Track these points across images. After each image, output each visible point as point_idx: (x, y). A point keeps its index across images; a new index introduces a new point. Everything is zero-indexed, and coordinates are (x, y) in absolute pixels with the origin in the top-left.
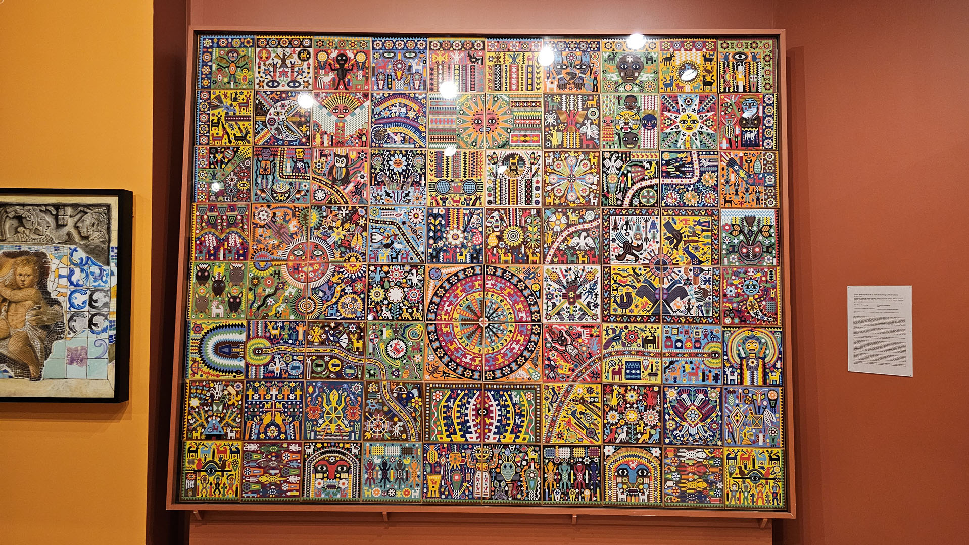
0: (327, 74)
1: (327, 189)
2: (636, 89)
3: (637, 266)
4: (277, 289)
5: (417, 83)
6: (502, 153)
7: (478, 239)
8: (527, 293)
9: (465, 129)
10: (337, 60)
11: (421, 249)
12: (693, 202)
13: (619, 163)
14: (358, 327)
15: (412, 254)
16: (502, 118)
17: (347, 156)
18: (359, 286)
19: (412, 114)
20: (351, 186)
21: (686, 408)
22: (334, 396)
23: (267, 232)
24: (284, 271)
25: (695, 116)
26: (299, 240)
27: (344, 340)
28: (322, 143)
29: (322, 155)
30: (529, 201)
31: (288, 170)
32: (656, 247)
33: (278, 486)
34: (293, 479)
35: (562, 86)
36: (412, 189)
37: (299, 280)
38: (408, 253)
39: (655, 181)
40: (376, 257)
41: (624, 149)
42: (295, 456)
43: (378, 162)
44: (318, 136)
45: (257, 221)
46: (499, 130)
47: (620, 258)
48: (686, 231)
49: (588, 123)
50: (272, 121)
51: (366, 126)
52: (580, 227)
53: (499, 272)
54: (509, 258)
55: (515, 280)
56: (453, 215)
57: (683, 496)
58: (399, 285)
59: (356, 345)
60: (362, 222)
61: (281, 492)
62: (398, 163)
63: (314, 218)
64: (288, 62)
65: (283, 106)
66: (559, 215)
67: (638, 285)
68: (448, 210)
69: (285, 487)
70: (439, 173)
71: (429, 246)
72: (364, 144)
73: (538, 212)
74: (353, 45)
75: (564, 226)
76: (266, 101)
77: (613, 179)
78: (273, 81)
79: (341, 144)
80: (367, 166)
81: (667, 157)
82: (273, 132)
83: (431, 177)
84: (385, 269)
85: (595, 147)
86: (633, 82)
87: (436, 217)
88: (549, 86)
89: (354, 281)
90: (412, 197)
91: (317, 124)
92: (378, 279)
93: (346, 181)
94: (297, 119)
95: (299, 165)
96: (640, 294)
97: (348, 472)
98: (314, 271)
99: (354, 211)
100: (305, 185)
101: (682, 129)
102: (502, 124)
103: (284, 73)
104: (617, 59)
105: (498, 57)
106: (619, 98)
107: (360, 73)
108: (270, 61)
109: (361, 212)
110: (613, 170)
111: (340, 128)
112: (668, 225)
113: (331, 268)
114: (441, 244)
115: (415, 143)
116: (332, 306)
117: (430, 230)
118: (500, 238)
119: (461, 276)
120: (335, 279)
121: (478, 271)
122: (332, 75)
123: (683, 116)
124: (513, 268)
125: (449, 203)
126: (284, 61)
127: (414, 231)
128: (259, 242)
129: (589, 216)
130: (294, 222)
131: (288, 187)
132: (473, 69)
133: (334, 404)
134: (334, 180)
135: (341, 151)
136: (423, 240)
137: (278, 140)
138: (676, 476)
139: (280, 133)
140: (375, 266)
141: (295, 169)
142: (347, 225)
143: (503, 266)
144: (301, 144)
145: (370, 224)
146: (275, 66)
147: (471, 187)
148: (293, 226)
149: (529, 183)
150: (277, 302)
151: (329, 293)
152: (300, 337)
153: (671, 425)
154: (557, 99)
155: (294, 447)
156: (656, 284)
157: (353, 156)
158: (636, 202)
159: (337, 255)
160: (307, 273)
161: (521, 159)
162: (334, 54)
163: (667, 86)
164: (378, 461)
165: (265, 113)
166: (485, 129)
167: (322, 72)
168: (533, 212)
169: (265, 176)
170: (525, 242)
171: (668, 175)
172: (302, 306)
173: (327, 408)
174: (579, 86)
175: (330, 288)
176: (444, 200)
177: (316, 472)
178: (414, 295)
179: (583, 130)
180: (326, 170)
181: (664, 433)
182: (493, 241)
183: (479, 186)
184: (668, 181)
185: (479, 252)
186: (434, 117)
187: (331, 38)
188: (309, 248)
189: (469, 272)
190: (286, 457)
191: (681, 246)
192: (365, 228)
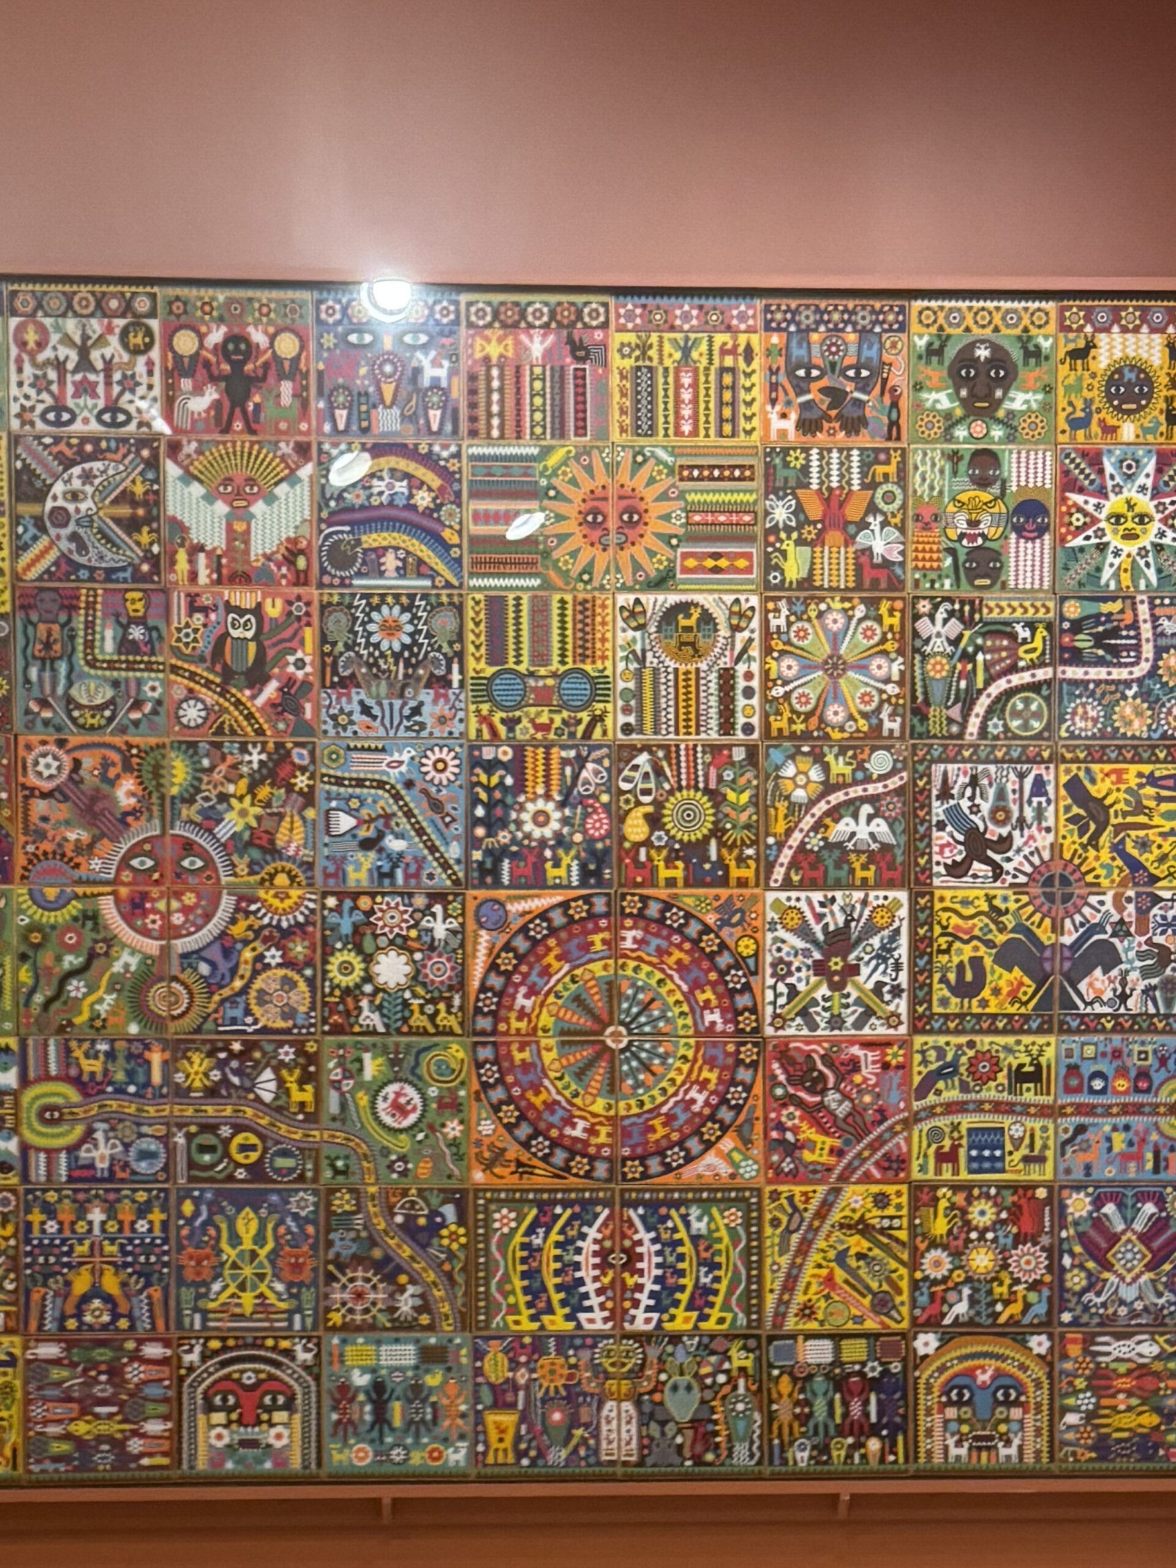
0: (198, 390)
1: (210, 697)
2: (997, 433)
3: (999, 890)
4: (92, 956)
5: (435, 415)
6: (656, 601)
7: (599, 825)
8: (724, 960)
9: (562, 538)
10: (221, 349)
11: (454, 851)
12: (1138, 727)
13: (954, 627)
14: (300, 1052)
15: (433, 866)
16: (656, 510)
17: (258, 611)
18: (299, 949)
19: (423, 499)
20: (271, 690)
21: (1114, 1239)
22: (247, 1224)
23: (60, 811)
24: (108, 908)
25: (1144, 502)
26: (145, 830)
27: (266, 1086)
28: (193, 576)
29: (193, 609)
30: (727, 725)
31: (108, 645)
32: (1044, 841)
33: (118, 1445)
34: (154, 1427)
35: (807, 426)
36: (426, 696)
37: (145, 932)
38: (420, 862)
39: (1042, 674)
40: (340, 874)
41: (966, 591)
42: (154, 1372)
43: (337, 623)
44: (182, 556)
45: (32, 780)
46: (650, 541)
47: (956, 870)
48: (1118, 800)
49: (875, 522)
50: (60, 517)
51: (305, 530)
52: (856, 792)
53: (653, 910)
54: (679, 872)
55: (693, 929)
56: (535, 760)
57: (1102, 1446)
58: (402, 944)
59: (297, 1096)
60: (301, 781)
61: (124, 1458)
62: (391, 628)
63: (179, 772)
64: (95, 356)
65: (87, 477)
66: (804, 763)
67: (1001, 939)
68: (519, 750)
69: (135, 1446)
70: (496, 655)
71: (472, 843)
72: (301, 579)
73: (752, 752)
74: (265, 311)
75: (815, 789)
76: (43, 464)
77: (938, 669)
78: (59, 407)
79: (242, 578)
80: (309, 635)
81: (1073, 610)
82: (65, 545)
83: (478, 665)
84: (365, 903)
85: (895, 584)
86: (988, 414)
87: (491, 766)
88: (777, 424)
89: (287, 934)
90: (427, 715)
91: (179, 527)
92: (346, 928)
93: (257, 677)
94: (125, 511)
95: (137, 633)
96: (1005, 959)
97: (289, 1406)
98: (186, 910)
99: (280, 756)
100: (152, 687)
101: (1113, 540)
102: (655, 526)
103: (85, 389)
104: (951, 352)
105: (644, 348)
106: (954, 457)
107: (286, 388)
108: (47, 354)
109: (301, 757)
110: (938, 645)
111: (238, 537)
112: (1075, 787)
113: (227, 903)
114: (504, 837)
115: (433, 574)
116: (231, 1000)
117: (476, 801)
118: (654, 821)
119: (558, 918)
120: (238, 930)
121: (600, 905)
122: (211, 395)
123: (1114, 503)
124: (689, 898)
125: (524, 731)
126: (84, 352)
127: (436, 806)
128: (41, 835)
129: (880, 762)
130: (128, 784)
131: (109, 693)
132: (580, 375)
133: (248, 1245)
134: (228, 674)
135: (243, 598)
136: (458, 828)
137: (79, 566)
138: (1087, 1401)
139: (82, 547)
140: (340, 896)
141: (125, 645)
142: (264, 792)
143: (663, 893)
144: (138, 577)
145: (322, 788)
146: (60, 366)
147: (579, 689)
148: (125, 792)
149: (727, 678)
150: (92, 988)
151: (224, 966)
152: (157, 1077)
153: (1076, 1280)
154: (796, 460)
155: (153, 1350)
156: (1045, 935)
157: (274, 610)
158: (995, 726)
159: (242, 868)
160: (166, 916)
161: (707, 618)
162: (216, 336)
163: (1076, 424)
164: (361, 1380)
165: (41, 496)
166: (613, 538)
167: (186, 384)
168: (739, 754)
169: (48, 662)
170: (717, 832)
171: (1076, 657)
172: (157, 999)
173: (229, 1253)
174: (854, 425)
175: (227, 952)
176: (511, 724)
177: (210, 1408)
178: (440, 971)
179: (862, 539)
180: (204, 646)
181: (1059, 1298)
182: (636, 828)
183: (599, 688)
184: (1074, 672)
185: (601, 858)
186: (482, 505)
187: (206, 293)
188: (169, 851)
189: (579, 910)
190: (134, 1373)
191: (1105, 839)
192: (309, 798)
